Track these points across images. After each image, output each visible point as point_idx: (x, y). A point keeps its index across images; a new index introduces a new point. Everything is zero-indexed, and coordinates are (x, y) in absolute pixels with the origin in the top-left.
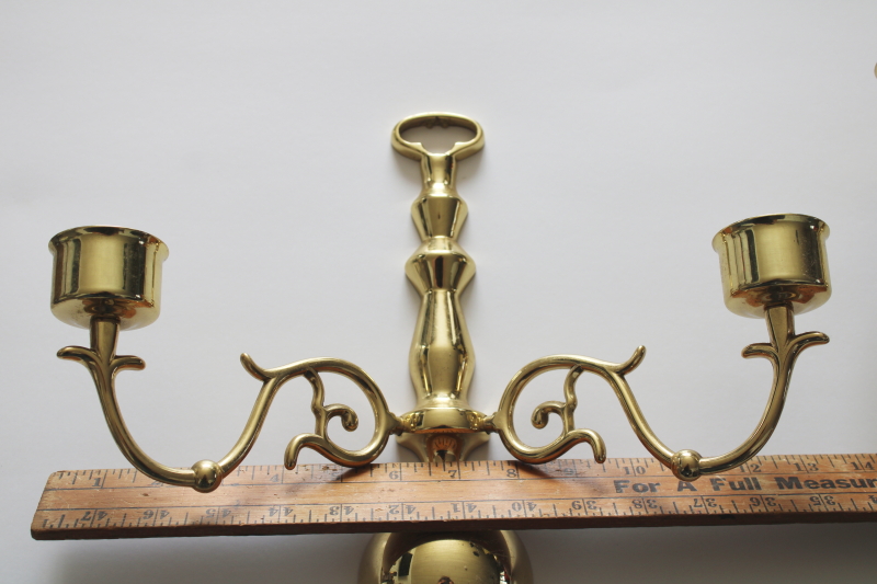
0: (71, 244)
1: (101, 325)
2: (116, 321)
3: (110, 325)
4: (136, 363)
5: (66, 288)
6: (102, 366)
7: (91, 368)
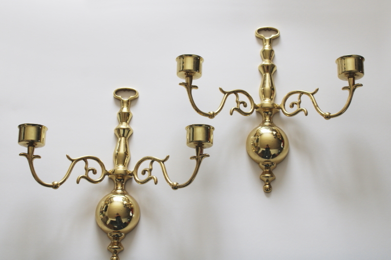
0: (23, 128)
1: (30, 147)
2: (34, 146)
3: (32, 147)
4: (39, 157)
5: (22, 138)
6: (30, 158)
7: (27, 158)
